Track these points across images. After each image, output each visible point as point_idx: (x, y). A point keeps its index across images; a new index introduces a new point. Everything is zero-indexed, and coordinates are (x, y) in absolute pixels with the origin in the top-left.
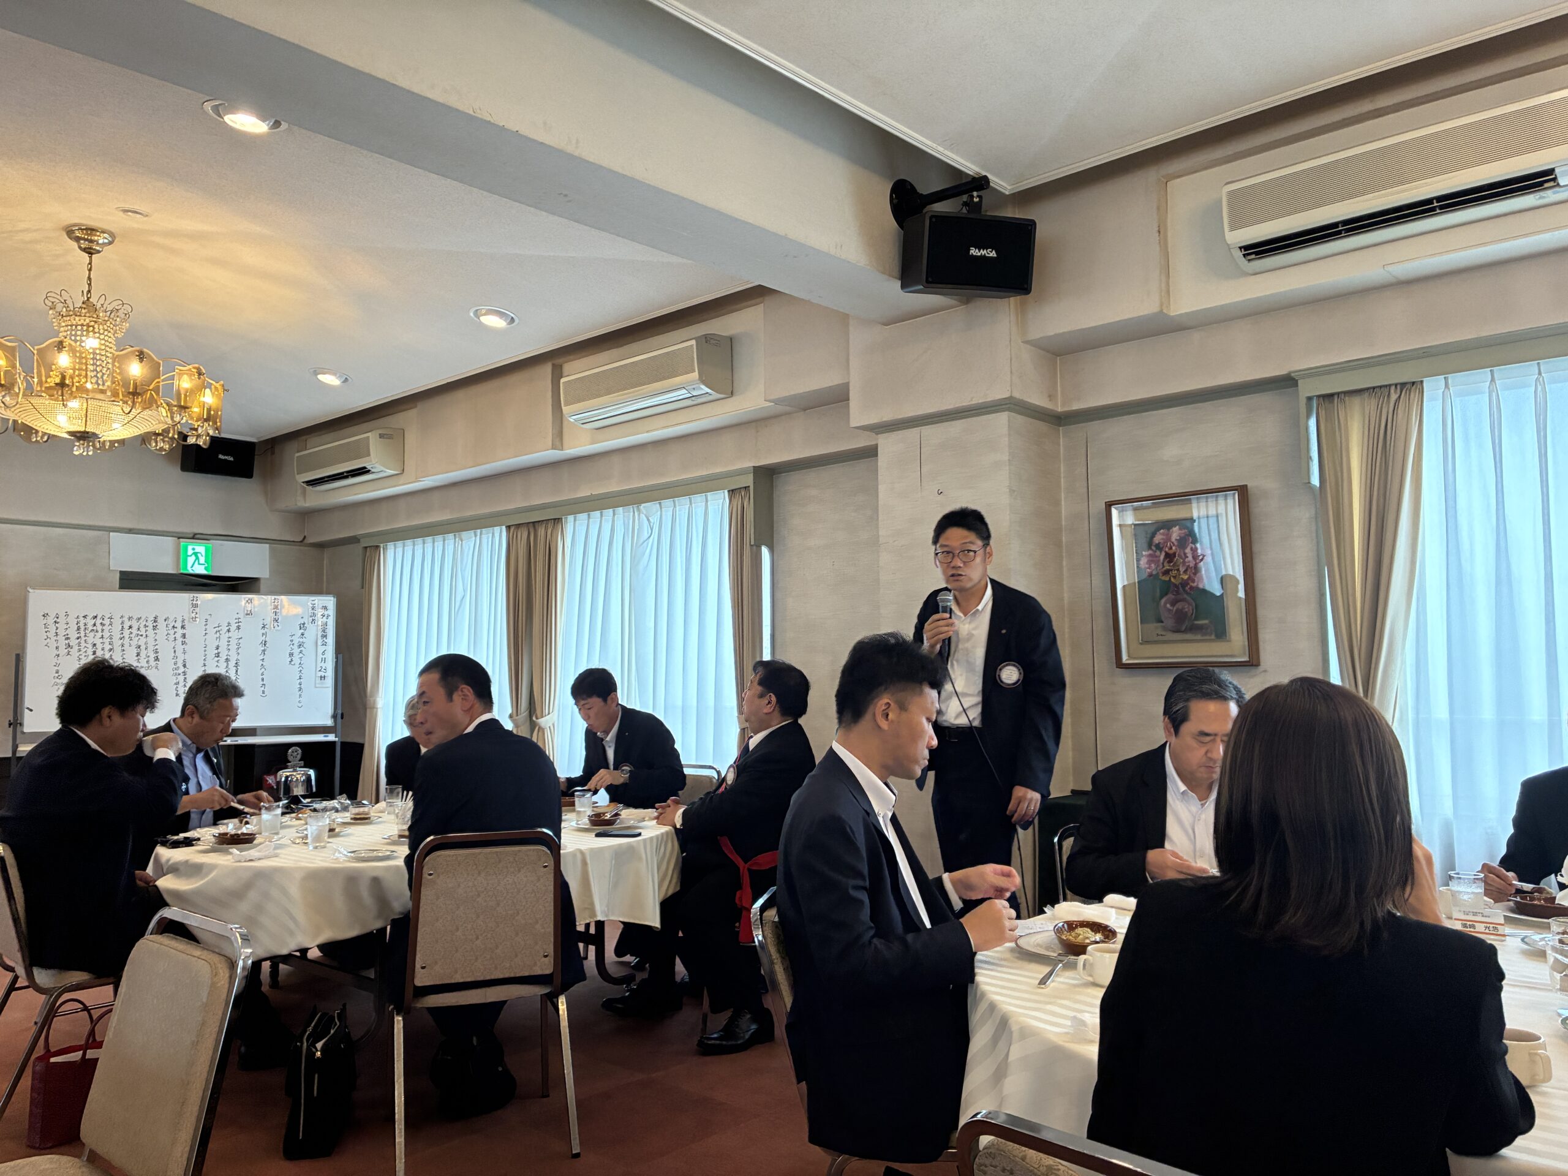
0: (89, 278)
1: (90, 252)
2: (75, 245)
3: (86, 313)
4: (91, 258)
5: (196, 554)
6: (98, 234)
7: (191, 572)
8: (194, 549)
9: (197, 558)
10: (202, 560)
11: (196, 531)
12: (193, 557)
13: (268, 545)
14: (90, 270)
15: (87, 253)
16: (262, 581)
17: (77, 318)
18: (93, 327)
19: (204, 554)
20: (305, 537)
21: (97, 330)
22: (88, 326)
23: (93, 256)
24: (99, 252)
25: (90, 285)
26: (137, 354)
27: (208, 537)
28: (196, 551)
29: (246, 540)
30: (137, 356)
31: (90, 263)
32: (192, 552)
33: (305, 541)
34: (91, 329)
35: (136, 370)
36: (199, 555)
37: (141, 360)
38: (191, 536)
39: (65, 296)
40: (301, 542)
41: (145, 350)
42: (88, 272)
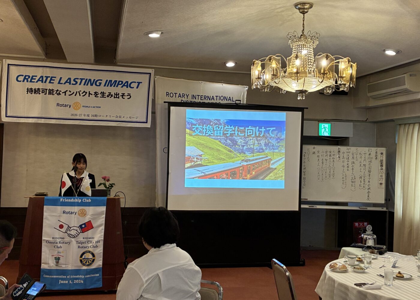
0: (303, 24)
1: (303, 13)
2: (298, 11)
3: (303, 40)
4: (304, 15)
5: (325, 128)
6: (307, 5)
7: (323, 135)
8: (324, 126)
9: (325, 130)
10: (327, 130)
11: (325, 118)
12: (324, 129)
13: (352, 123)
14: (304, 21)
15: (302, 13)
16: (350, 138)
17: (300, 42)
18: (306, 45)
19: (328, 128)
20: (367, 119)
21: (307, 46)
22: (304, 45)
23: (305, 14)
24: (307, 12)
25: (303, 27)
26: (325, 56)
27: (329, 120)
28: (325, 126)
29: (345, 121)
30: (325, 57)
31: (304, 18)
32: (323, 127)
33: (367, 121)
34: (305, 46)
35: (324, 63)
36: (326, 128)
37: (327, 59)
38: (323, 120)
39: (295, 34)
40: (366, 121)
41: (329, 54)
42: (303, 22)
